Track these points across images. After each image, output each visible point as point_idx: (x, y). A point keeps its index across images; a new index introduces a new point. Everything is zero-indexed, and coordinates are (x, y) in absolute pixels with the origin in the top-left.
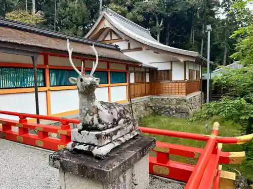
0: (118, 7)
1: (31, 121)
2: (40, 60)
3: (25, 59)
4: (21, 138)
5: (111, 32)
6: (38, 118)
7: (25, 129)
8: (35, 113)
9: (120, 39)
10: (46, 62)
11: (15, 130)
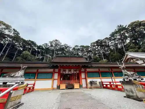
0: (133, 50)
1: (112, 83)
2: (110, 70)
3: (107, 70)
4: (110, 88)
5: (132, 59)
6: (113, 82)
7: (111, 86)
8: (112, 81)
9: (138, 60)
10: (112, 71)
11: (109, 86)
